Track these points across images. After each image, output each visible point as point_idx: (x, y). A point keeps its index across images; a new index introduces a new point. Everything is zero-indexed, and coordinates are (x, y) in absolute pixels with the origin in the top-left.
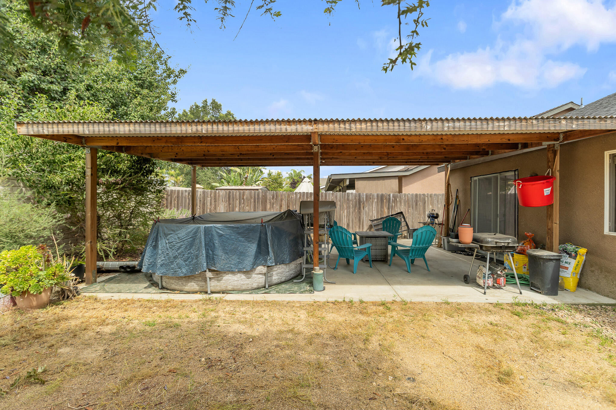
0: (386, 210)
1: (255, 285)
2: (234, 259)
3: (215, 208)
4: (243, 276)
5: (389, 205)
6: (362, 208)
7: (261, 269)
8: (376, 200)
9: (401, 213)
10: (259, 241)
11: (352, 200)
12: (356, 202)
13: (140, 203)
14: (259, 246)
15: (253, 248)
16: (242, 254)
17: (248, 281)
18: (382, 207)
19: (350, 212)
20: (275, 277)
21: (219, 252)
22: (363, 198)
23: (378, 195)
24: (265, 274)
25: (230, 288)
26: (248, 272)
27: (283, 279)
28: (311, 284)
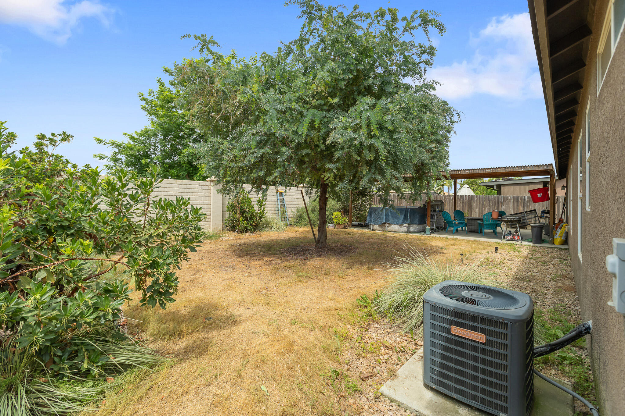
0: (521, 208)
1: (403, 231)
2: (396, 220)
3: (400, 205)
4: (399, 227)
5: (524, 204)
6: (500, 206)
7: (406, 225)
8: (512, 201)
9: (535, 210)
10: (405, 214)
11: (492, 201)
12: (495, 202)
13: (364, 201)
14: (405, 216)
15: (402, 217)
16: (398, 218)
17: (401, 229)
18: (518, 206)
19: (490, 208)
20: (412, 229)
21: (390, 217)
22: (501, 199)
23: (514, 197)
24: (407, 227)
25: (394, 230)
26: (401, 225)
27: (416, 231)
28: (425, 232)
